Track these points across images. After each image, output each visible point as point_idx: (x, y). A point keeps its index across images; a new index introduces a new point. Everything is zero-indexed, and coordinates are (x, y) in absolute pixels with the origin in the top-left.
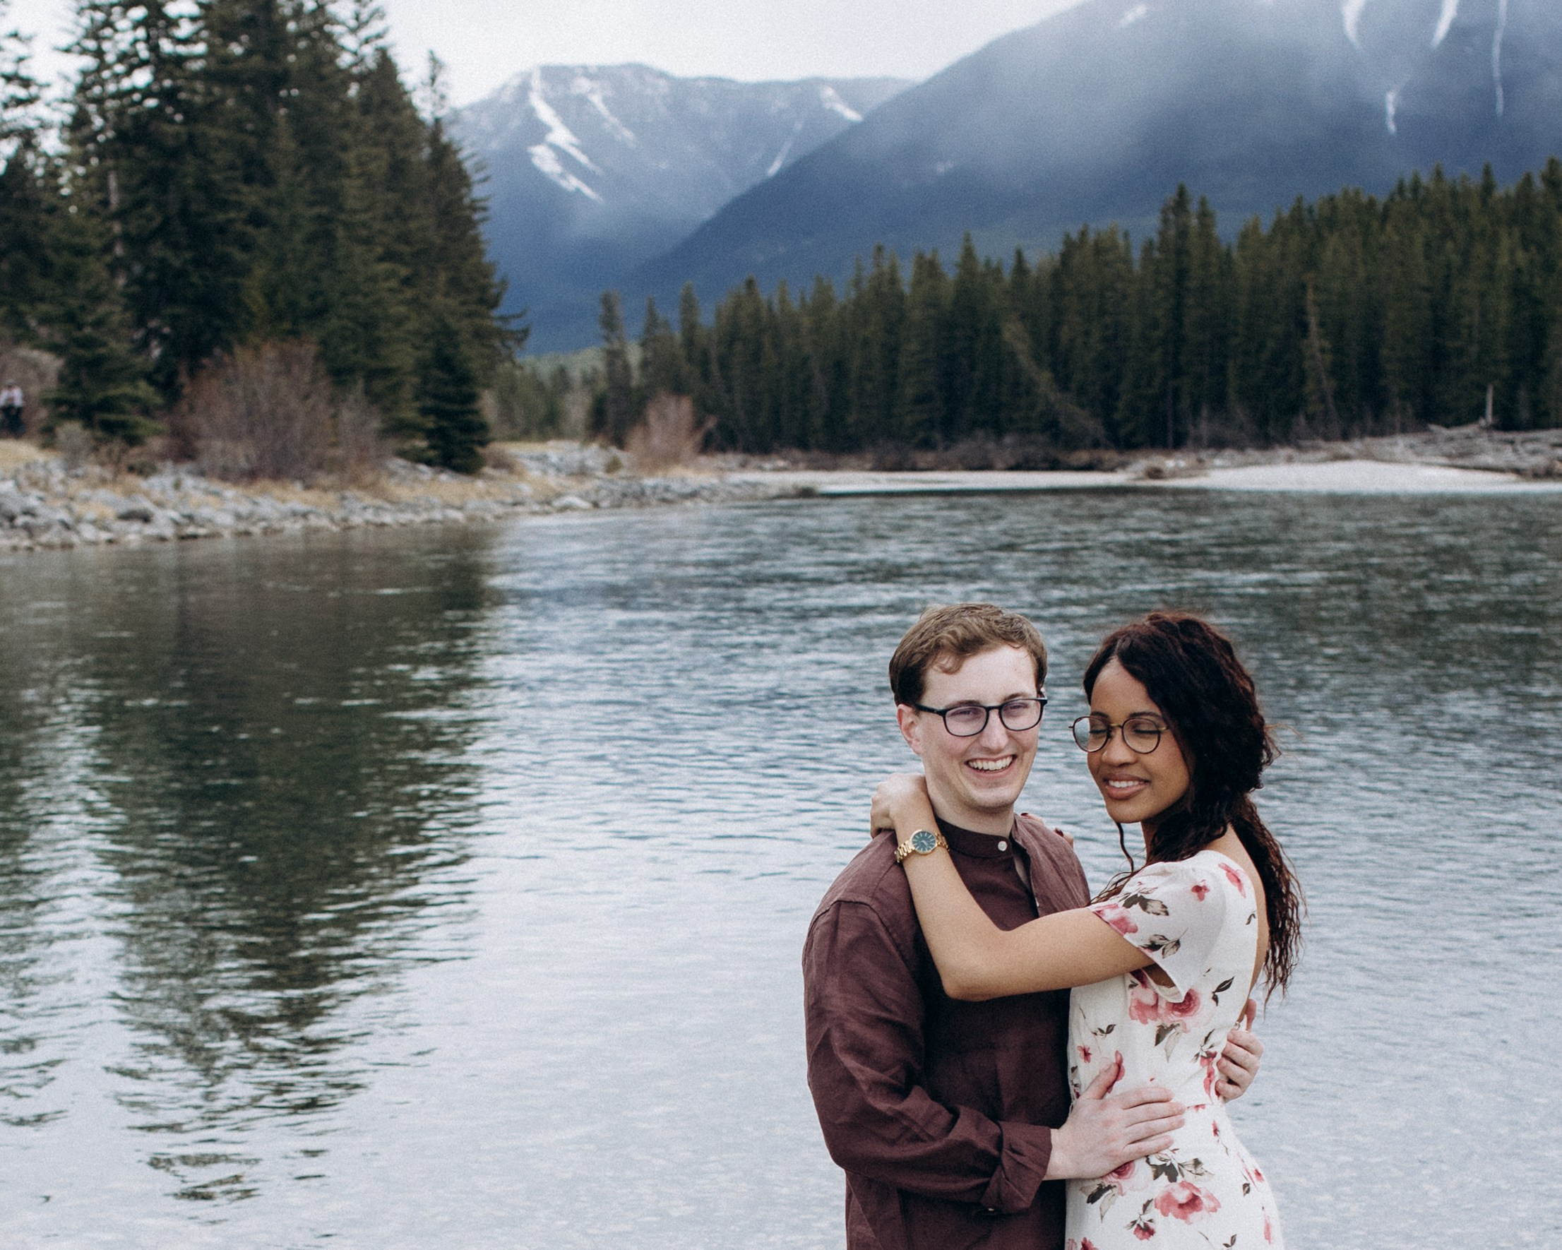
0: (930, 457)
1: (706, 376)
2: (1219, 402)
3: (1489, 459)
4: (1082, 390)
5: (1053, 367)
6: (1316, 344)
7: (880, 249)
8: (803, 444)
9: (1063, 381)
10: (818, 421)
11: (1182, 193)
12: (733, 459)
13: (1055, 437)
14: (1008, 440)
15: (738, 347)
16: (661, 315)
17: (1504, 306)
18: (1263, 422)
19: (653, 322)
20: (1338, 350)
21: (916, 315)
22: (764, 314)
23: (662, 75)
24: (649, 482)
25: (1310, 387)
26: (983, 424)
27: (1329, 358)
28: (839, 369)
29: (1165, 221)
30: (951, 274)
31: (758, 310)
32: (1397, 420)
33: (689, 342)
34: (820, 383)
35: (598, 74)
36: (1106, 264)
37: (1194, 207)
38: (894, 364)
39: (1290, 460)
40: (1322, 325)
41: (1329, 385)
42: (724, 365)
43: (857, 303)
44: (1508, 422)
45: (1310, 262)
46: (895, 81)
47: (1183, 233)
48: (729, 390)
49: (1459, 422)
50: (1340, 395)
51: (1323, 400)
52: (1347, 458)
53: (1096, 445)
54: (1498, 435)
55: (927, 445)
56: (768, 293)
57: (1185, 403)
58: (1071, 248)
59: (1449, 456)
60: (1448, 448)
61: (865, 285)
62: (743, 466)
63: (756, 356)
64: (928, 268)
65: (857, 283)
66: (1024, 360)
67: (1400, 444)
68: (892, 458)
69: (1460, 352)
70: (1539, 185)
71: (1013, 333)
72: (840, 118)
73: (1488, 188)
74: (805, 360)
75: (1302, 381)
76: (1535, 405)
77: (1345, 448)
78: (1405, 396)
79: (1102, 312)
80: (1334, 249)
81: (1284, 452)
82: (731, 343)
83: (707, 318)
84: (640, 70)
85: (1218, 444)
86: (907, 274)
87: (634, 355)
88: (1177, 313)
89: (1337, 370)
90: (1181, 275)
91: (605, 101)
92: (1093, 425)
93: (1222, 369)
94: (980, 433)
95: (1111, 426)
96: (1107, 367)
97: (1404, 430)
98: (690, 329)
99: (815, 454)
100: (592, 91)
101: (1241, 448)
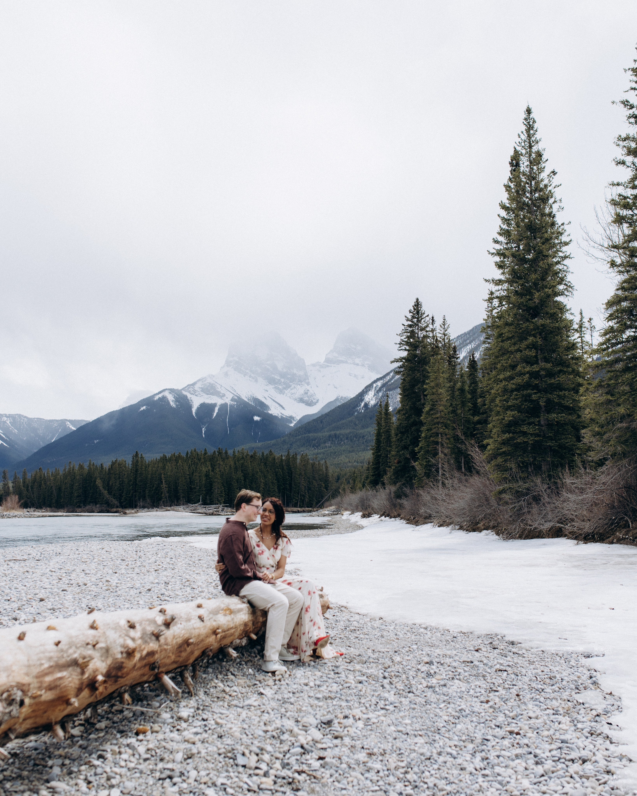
0: (80, 509)
1: (28, 490)
2: (144, 498)
3: (200, 511)
4: (114, 495)
5: (108, 490)
6: (164, 485)
7: (70, 462)
8: (50, 506)
9: (110, 493)
10: (54, 501)
11: (137, 452)
12: (32, 509)
13: (108, 505)
14: (98, 506)
15: (36, 484)
16: (18, 476)
17: (204, 479)
18: (153, 503)
19: (15, 478)
20: (169, 487)
21: (78, 477)
22: (43, 476)
23: (25, 417)
24: (5, 513)
25: (163, 495)
26: (92, 502)
27: (167, 489)
28: (60, 489)
29: (133, 459)
30: (86, 467)
31: (41, 475)
32: (182, 503)
33: (24, 482)
34: (55, 492)
35: (8, 416)
36: (121, 468)
37: (140, 456)
38: (73, 488)
39: (157, 511)
40: (165, 482)
41: (167, 495)
42: (32, 488)
43: (64, 474)
44: (205, 503)
45: (164, 468)
46: (84, 421)
47: (137, 461)
48: (33, 493)
49: (195, 503)
50: (170, 497)
51: (166, 498)
52: (169, 510)
53: (117, 507)
54: (202, 506)
55: (79, 507)
56: (45, 472)
57: (137, 498)
58: (113, 464)
59: (191, 510)
60: (192, 508)
61: (67, 470)
62: (34, 511)
63: (40, 486)
64: (81, 467)
65: (65, 470)
66: (101, 488)
67: (181, 508)
68: (71, 510)
69: (195, 488)
70: (217, 453)
71: (99, 482)
72: (71, 429)
73: (205, 453)
74: (52, 487)
75: (162, 493)
76: (211, 499)
77: (169, 508)
78: (183, 497)
79: (119, 478)
80: (169, 466)
81: (155, 509)
82: (34, 483)
83: (29, 476)
84: (20, 416)
85: (144, 507)
86: (77, 468)
87: (11, 485)
88: (135, 479)
89: (169, 492)
90: (137, 470)
91: (10, 423)
92: (116, 502)
93: (144, 491)
94: (91, 504)
95: (121, 503)
96: (120, 490)
97: (183, 505)
98: (24, 479)
99: (53, 508)
100: (7, 420)
101: (148, 508)
